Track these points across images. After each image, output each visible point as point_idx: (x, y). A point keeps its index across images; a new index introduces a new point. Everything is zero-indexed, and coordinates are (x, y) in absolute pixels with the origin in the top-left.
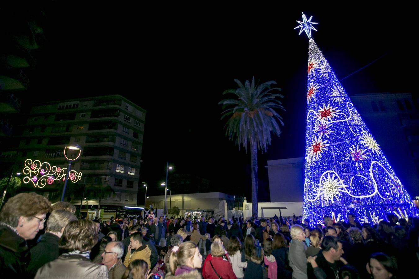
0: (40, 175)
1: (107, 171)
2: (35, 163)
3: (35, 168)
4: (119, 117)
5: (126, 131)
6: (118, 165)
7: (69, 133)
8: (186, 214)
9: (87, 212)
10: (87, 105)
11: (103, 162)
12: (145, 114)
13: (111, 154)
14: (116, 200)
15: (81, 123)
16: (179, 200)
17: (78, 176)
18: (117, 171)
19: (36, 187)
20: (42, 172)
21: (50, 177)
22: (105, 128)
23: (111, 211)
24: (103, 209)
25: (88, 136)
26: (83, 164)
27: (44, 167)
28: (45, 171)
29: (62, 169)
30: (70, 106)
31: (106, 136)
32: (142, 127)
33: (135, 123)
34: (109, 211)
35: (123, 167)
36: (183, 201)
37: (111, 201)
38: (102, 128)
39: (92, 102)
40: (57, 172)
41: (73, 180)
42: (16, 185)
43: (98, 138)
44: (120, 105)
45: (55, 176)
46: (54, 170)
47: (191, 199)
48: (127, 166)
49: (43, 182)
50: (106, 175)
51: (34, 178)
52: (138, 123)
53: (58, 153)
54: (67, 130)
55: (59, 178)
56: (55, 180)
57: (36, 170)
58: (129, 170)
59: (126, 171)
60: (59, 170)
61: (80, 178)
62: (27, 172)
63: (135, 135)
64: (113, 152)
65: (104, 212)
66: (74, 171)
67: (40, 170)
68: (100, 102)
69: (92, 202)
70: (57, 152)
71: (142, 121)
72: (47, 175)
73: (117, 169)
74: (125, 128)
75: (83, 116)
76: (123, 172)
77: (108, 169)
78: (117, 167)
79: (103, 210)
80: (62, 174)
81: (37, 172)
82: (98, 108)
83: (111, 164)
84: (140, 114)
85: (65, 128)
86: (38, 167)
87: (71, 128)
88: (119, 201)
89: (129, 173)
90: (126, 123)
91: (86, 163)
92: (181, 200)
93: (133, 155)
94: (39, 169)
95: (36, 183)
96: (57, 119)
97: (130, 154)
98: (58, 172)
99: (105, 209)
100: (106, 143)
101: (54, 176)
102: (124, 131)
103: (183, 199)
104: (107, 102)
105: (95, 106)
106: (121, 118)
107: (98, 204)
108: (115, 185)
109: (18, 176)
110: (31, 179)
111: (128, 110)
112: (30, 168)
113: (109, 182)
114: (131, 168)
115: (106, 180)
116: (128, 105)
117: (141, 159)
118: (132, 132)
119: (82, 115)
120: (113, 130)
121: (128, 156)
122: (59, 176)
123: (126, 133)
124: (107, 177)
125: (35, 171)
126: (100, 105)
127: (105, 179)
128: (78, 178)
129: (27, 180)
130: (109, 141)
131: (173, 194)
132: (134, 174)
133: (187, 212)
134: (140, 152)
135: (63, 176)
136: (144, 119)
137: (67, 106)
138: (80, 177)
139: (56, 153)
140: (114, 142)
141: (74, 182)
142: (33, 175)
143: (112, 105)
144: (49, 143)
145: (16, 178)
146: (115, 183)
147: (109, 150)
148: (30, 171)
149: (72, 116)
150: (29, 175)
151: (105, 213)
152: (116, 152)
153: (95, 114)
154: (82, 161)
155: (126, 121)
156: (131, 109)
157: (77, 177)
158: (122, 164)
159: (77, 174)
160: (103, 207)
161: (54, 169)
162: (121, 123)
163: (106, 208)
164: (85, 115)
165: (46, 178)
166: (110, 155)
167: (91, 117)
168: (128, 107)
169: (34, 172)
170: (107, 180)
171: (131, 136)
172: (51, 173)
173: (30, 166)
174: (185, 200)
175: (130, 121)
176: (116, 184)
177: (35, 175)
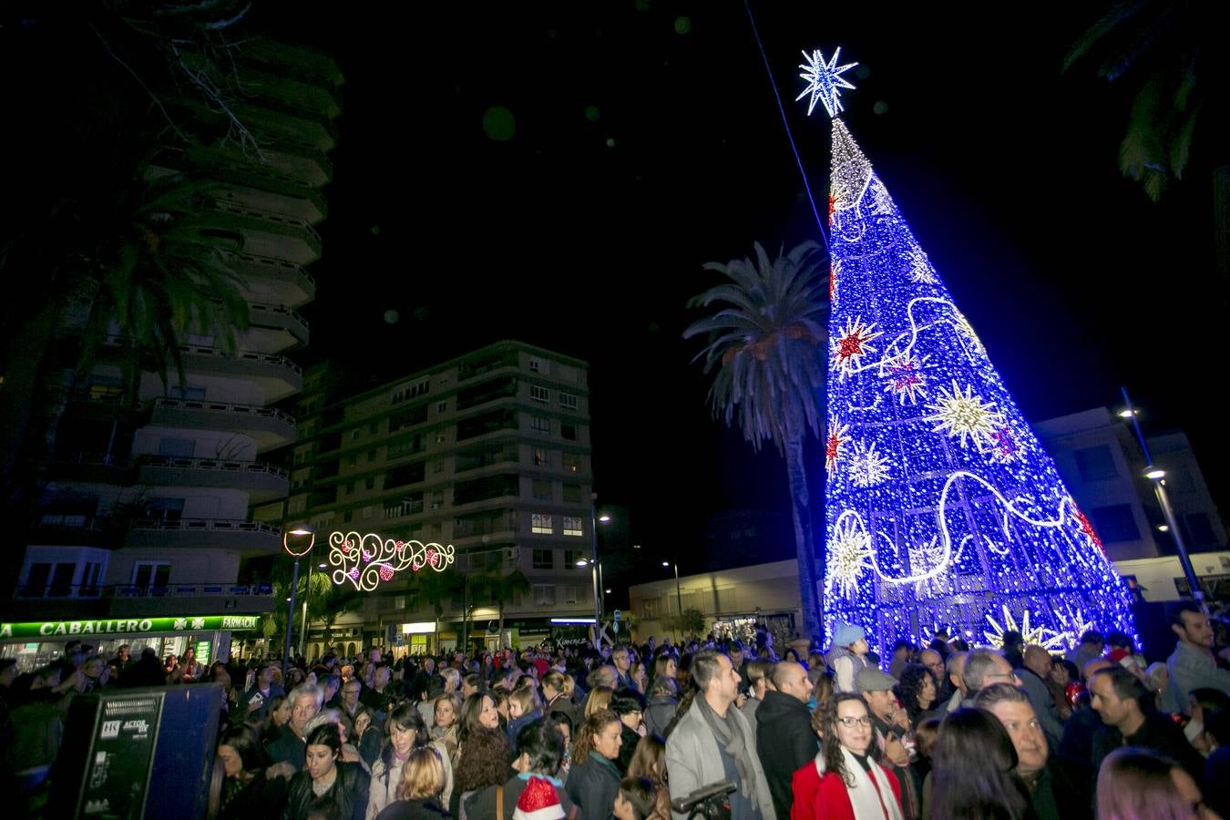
0: (363, 564)
1: (510, 535)
2: (350, 539)
3: (351, 549)
4: (518, 394)
5: (542, 427)
6: (534, 516)
7: (422, 454)
8: (717, 626)
9: (483, 639)
10: (446, 381)
11: (498, 512)
12: (585, 373)
13: (514, 491)
14: (544, 604)
15: (439, 427)
16: (704, 590)
17: (446, 555)
18: (535, 530)
19: (359, 589)
20: (368, 556)
21: (383, 565)
22: (493, 429)
23: (537, 630)
24: (516, 627)
25: (461, 453)
26: (458, 523)
27: (368, 545)
28: (371, 554)
29: (407, 544)
30: (414, 389)
31: (496, 448)
32: (581, 408)
33: (561, 401)
34: (531, 631)
35: (550, 519)
36: (716, 592)
37: (527, 607)
38: (485, 431)
39: (455, 371)
40: (397, 552)
41: (436, 566)
42: (324, 591)
43: (482, 456)
44: (516, 364)
45: (395, 562)
46: (390, 549)
47: (736, 584)
48: (558, 515)
49: (373, 578)
50: (512, 545)
51: (352, 572)
52: (570, 398)
53: (408, 506)
54: (417, 449)
55: (405, 564)
56: (397, 569)
57: (354, 553)
58: (565, 524)
59: (558, 528)
60: (400, 547)
61: (450, 558)
62: (337, 560)
63: (568, 433)
64: (518, 485)
65: (521, 634)
66: (434, 544)
67: (361, 552)
68: (473, 368)
69: (483, 614)
70: (406, 503)
71: (578, 393)
72: (378, 560)
73: (534, 525)
74: (537, 420)
75: (443, 408)
76: (550, 531)
77: (511, 529)
78: (534, 522)
79: (517, 630)
80: (408, 555)
81: (356, 558)
82: (471, 381)
83: (517, 515)
84: (573, 374)
85: (411, 445)
86: (357, 546)
87: (423, 441)
88: (552, 606)
89: (567, 532)
90: (538, 406)
91: (465, 521)
92: (710, 589)
93: (571, 484)
94: (358, 551)
95: (357, 581)
96: (394, 427)
97: (561, 484)
98: (400, 551)
99: (521, 628)
100: (502, 466)
101: (391, 561)
102: (537, 426)
103: (714, 586)
104: (487, 363)
105: (461, 379)
106: (524, 394)
107: (497, 617)
108: (535, 567)
109: (322, 570)
110: (347, 575)
111: (536, 371)
112: (342, 550)
113: (520, 559)
114: (570, 519)
115: (512, 557)
116: (535, 359)
117: (594, 491)
118: (556, 427)
119: (440, 406)
120: (507, 432)
121: (557, 489)
122: (403, 561)
123: (543, 432)
124: (513, 550)
125: (352, 555)
126: (473, 375)
127: (510, 553)
128: (447, 559)
129: (340, 577)
130: (505, 459)
131: (682, 574)
132: (580, 533)
133: (721, 623)
134: (587, 472)
135: (411, 559)
136: (584, 386)
137: (408, 391)
138: (451, 556)
139: (403, 505)
140: (516, 459)
141: (440, 569)
142: (350, 564)
143: (497, 367)
144: (389, 485)
145: (321, 575)
146: (535, 560)
147: (510, 482)
148: (343, 557)
149: (420, 414)
150: (341, 567)
151: (522, 638)
152: (525, 485)
153: (466, 397)
154: (455, 517)
155: (538, 401)
156: (544, 367)
157: (444, 558)
158: (545, 511)
159: (442, 551)
160: (516, 624)
161: (391, 546)
162: (526, 409)
163: (523, 624)
164: (445, 405)
165: (378, 568)
166: (511, 493)
167: (459, 409)
168: (536, 364)
169: (351, 558)
170: (513, 555)
171: (557, 436)
172: (385, 555)
173: (340, 546)
174: (719, 588)
175: (547, 398)
176: (538, 564)
177: (354, 564)
